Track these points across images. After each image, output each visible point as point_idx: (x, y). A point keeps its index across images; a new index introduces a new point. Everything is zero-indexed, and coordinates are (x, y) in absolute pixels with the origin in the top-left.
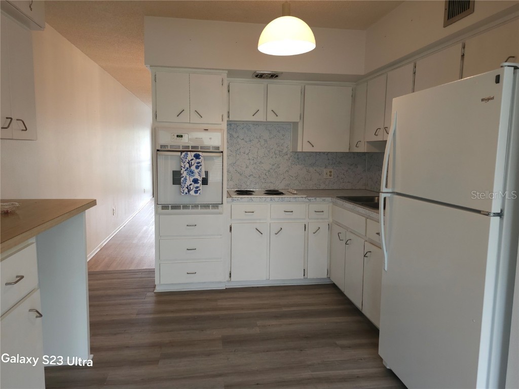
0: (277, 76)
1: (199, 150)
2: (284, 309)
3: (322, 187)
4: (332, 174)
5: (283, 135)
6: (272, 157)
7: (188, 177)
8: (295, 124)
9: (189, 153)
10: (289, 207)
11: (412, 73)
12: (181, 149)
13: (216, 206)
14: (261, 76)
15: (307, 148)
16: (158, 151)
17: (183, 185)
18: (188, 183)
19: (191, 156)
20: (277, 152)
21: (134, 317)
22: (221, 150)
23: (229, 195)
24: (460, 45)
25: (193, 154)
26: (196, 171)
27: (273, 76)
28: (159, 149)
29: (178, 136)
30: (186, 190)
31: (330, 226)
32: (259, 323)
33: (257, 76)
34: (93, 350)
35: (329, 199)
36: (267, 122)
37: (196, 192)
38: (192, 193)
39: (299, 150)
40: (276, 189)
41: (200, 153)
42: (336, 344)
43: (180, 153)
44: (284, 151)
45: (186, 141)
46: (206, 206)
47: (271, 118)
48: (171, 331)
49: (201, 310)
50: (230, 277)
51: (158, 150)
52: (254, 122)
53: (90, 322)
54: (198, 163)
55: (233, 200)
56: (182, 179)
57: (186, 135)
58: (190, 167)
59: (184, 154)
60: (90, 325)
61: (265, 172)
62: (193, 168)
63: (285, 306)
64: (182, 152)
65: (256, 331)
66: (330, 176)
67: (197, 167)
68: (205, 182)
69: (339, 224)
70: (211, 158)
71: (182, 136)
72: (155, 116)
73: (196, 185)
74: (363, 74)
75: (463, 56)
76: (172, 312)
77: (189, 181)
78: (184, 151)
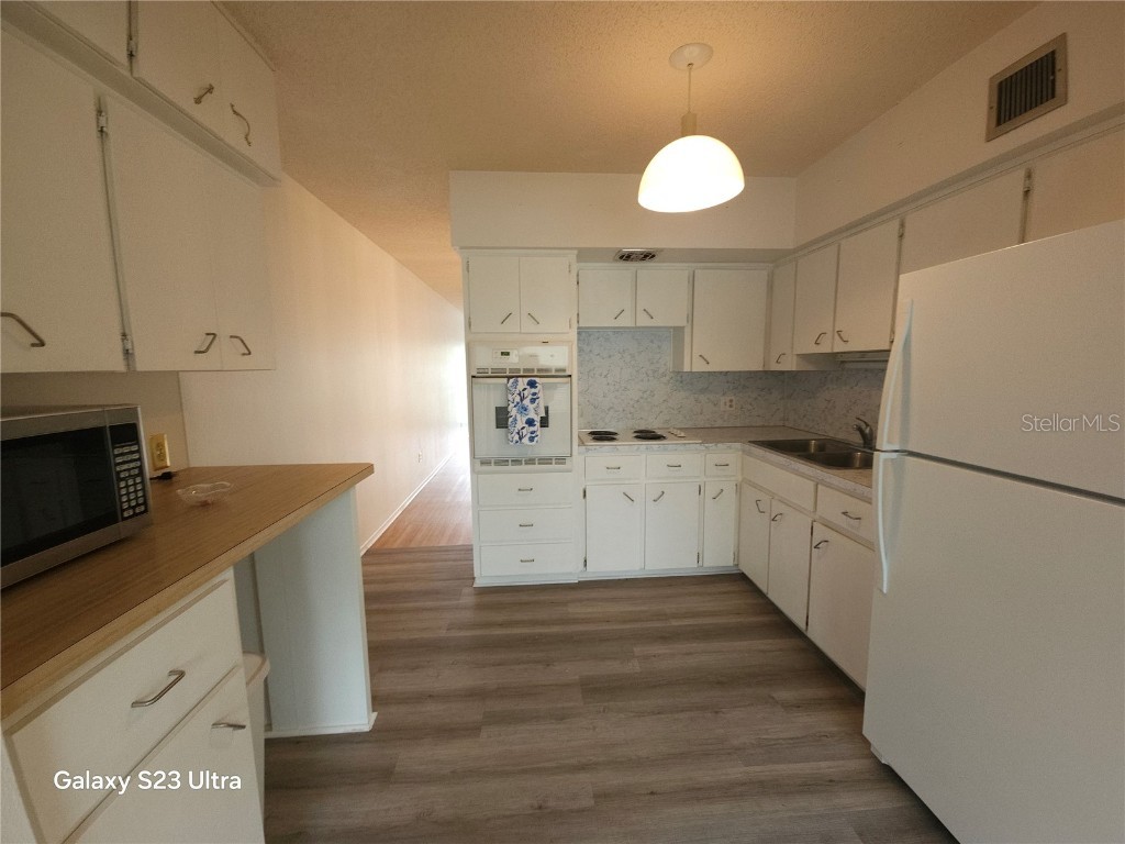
0: (654, 256)
1: (535, 374)
2: (675, 623)
3: (719, 423)
4: (734, 403)
5: (659, 347)
6: (642, 381)
7: (519, 416)
8: (679, 330)
9: (520, 379)
10: (674, 458)
11: (896, 235)
12: (508, 374)
13: (561, 460)
14: (627, 257)
15: (699, 367)
16: (475, 377)
17: (511, 429)
18: (519, 426)
19: (523, 383)
20: (650, 372)
21: (443, 633)
22: (568, 373)
23: (582, 443)
24: (1022, 173)
25: (526, 380)
26: (531, 407)
27: (647, 256)
28: (475, 374)
29: (502, 353)
30: (517, 437)
31: (739, 488)
32: (637, 650)
33: (621, 257)
34: (377, 700)
35: (738, 445)
36: (636, 327)
37: (531, 439)
38: (526, 440)
39: (687, 368)
40: (650, 428)
41: (537, 380)
42: (773, 698)
43: (505, 380)
44: (661, 371)
45: (513, 361)
46: (545, 461)
47: (643, 321)
48: (499, 665)
49: (543, 623)
50: (585, 565)
51: (473, 377)
52: (615, 328)
53: (369, 642)
54: (534, 394)
55: (588, 450)
56: (511, 419)
57: (516, 352)
58: (522, 400)
59: (512, 380)
60: (369, 649)
61: (632, 403)
62: (527, 402)
63: (675, 616)
64: (509, 378)
65: (634, 667)
66: (731, 406)
67: (533, 401)
68: (544, 422)
69: (755, 486)
70: (554, 386)
71: (508, 354)
72: (469, 324)
73: (532, 429)
74: (791, 247)
75: (1027, 193)
76: (501, 625)
77: (521, 422)
78: (512, 377)
